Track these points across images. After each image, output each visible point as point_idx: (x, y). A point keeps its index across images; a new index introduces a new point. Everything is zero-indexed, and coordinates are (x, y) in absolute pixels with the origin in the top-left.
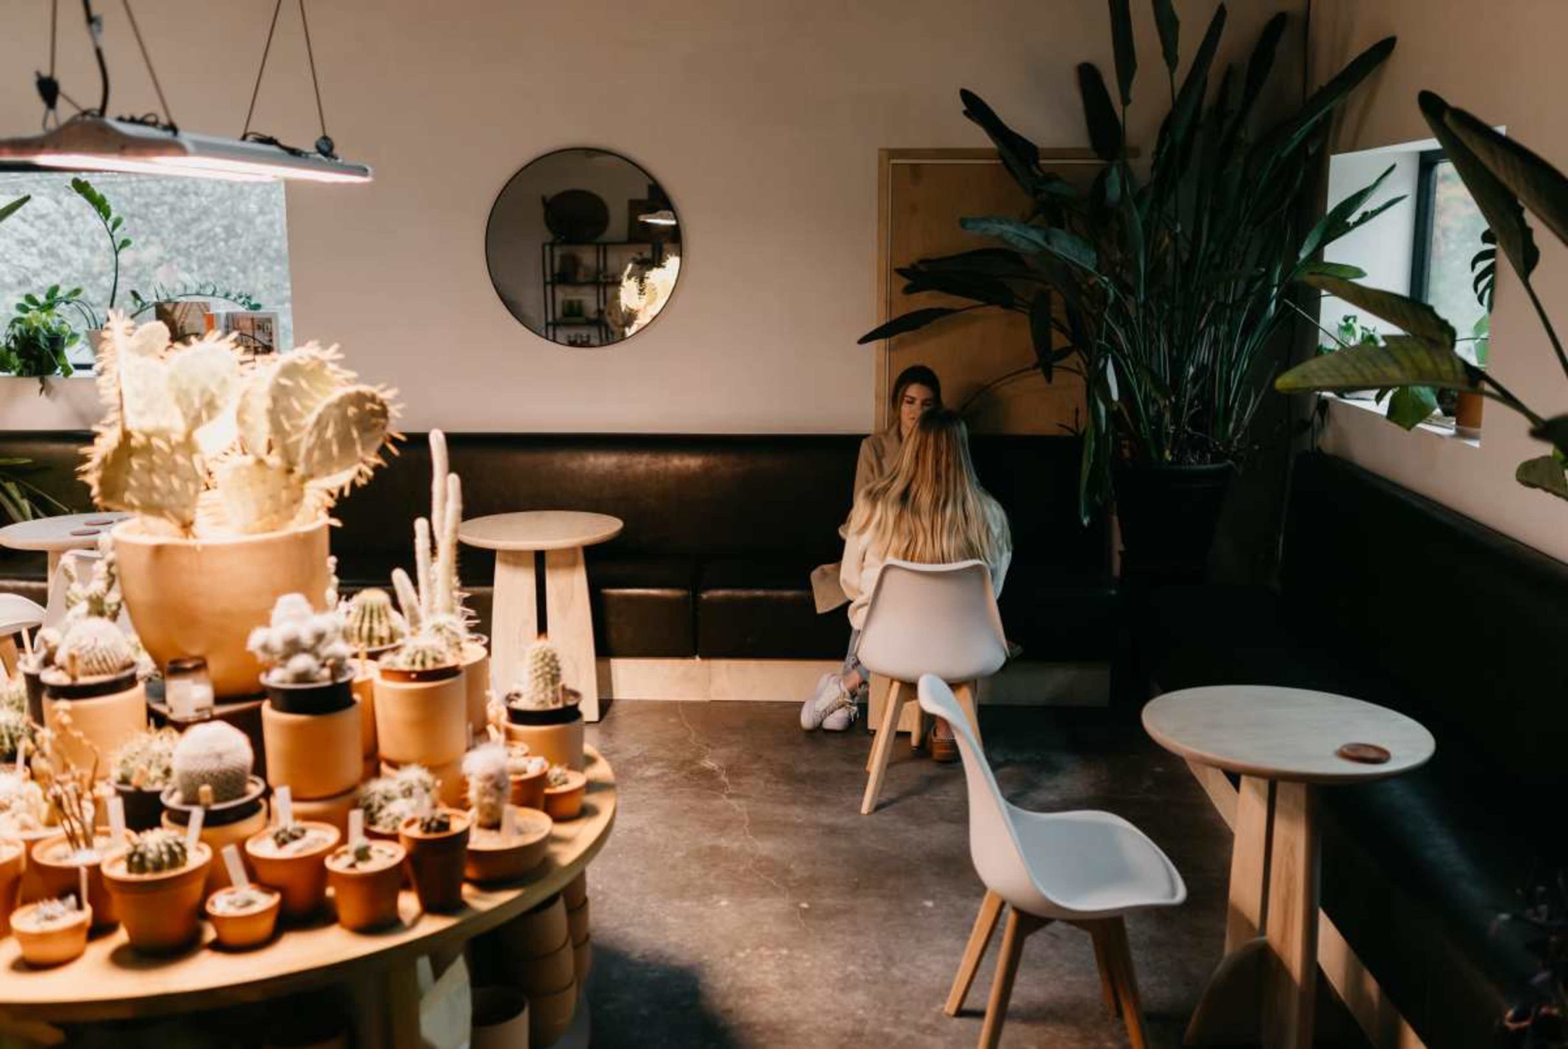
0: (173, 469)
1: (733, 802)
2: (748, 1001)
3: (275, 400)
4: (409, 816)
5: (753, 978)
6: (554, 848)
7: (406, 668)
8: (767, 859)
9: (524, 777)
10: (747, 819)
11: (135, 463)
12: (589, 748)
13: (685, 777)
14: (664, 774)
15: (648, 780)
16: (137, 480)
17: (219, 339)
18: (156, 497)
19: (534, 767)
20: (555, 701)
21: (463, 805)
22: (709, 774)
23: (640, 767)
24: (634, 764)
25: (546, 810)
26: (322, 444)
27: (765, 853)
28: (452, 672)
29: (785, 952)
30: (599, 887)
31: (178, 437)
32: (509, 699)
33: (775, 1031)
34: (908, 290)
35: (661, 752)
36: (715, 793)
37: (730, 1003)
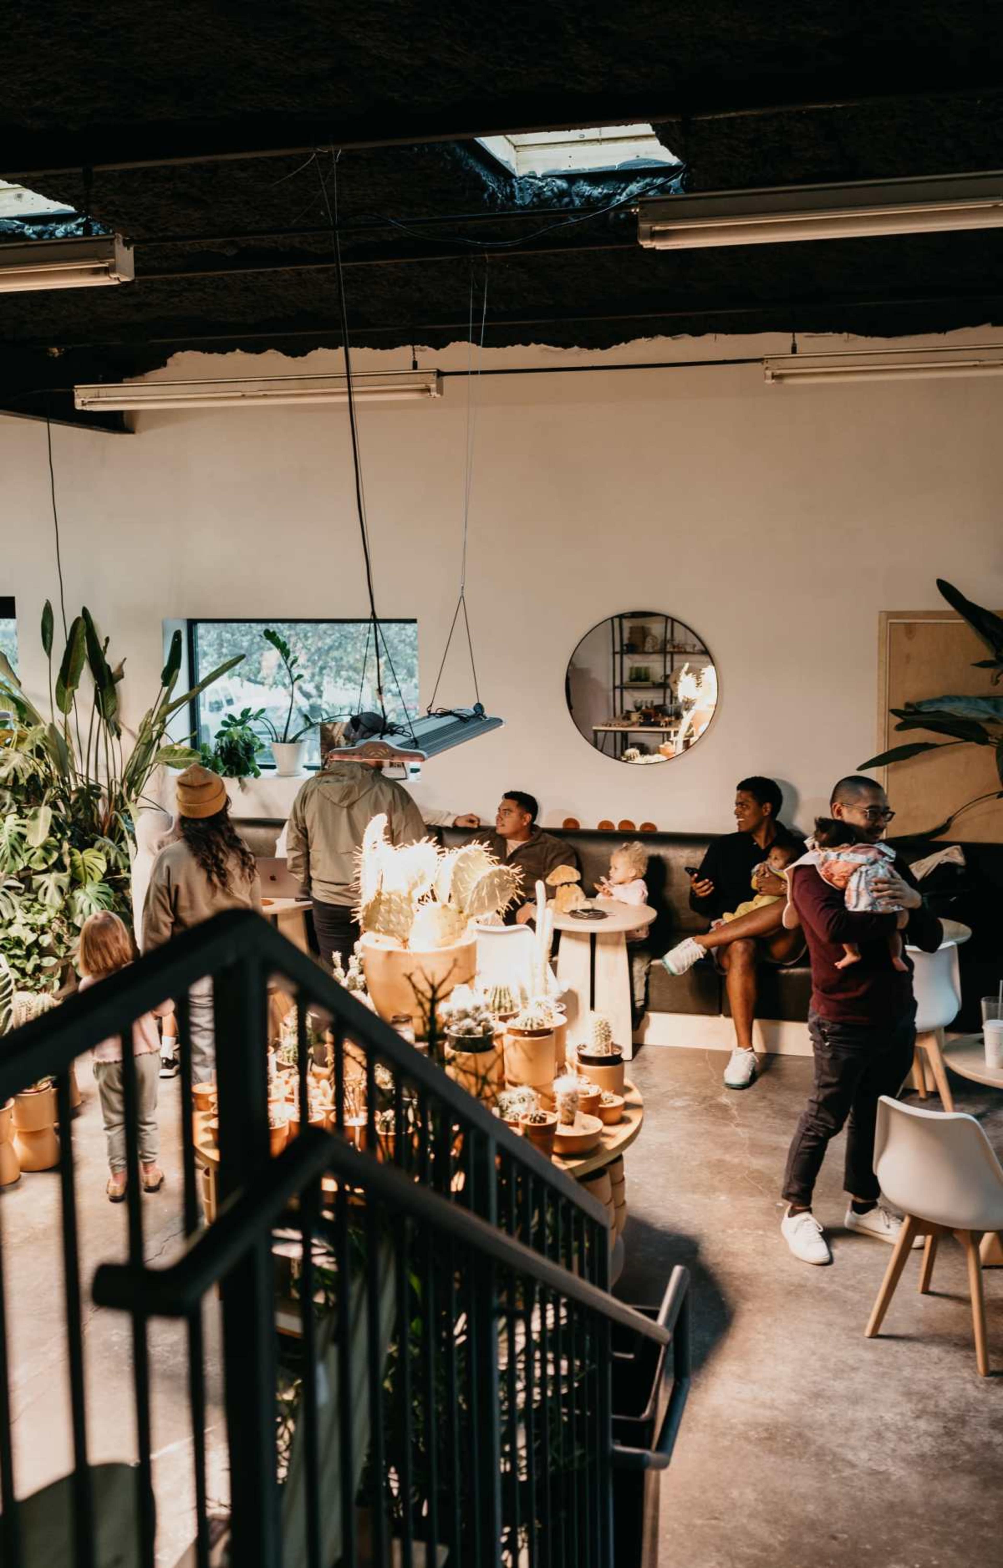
0: (400, 912)
1: (739, 1130)
2: (730, 1259)
3: (455, 874)
4: (523, 1113)
5: (736, 1247)
6: (603, 1139)
7: (522, 1028)
8: (758, 1171)
9: (587, 1096)
10: (747, 1142)
11: (383, 908)
12: (627, 1082)
13: (706, 1109)
14: (689, 1105)
15: (676, 1109)
16: (382, 917)
17: (427, 842)
18: (391, 926)
19: (593, 1091)
20: (607, 1052)
21: (553, 1110)
22: (724, 1108)
23: (672, 1099)
24: (667, 1096)
25: (600, 1117)
26: (480, 899)
27: (758, 1167)
28: (548, 1032)
29: (761, 1232)
30: (636, 1180)
31: (404, 894)
32: (579, 1048)
33: (746, 1279)
34: (899, 728)
35: (689, 1089)
36: (727, 1122)
37: (719, 1259)
